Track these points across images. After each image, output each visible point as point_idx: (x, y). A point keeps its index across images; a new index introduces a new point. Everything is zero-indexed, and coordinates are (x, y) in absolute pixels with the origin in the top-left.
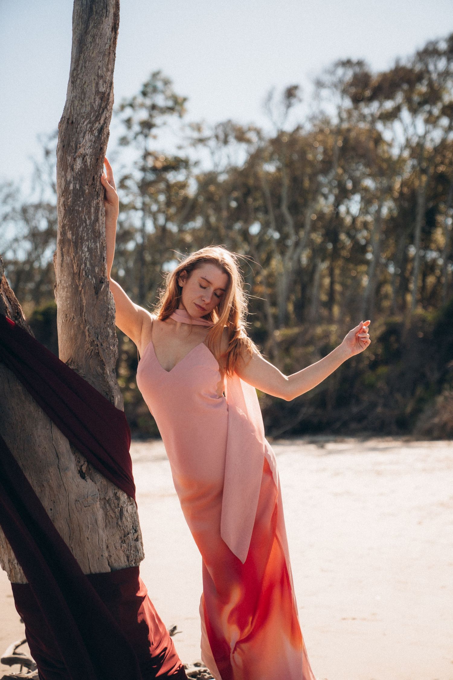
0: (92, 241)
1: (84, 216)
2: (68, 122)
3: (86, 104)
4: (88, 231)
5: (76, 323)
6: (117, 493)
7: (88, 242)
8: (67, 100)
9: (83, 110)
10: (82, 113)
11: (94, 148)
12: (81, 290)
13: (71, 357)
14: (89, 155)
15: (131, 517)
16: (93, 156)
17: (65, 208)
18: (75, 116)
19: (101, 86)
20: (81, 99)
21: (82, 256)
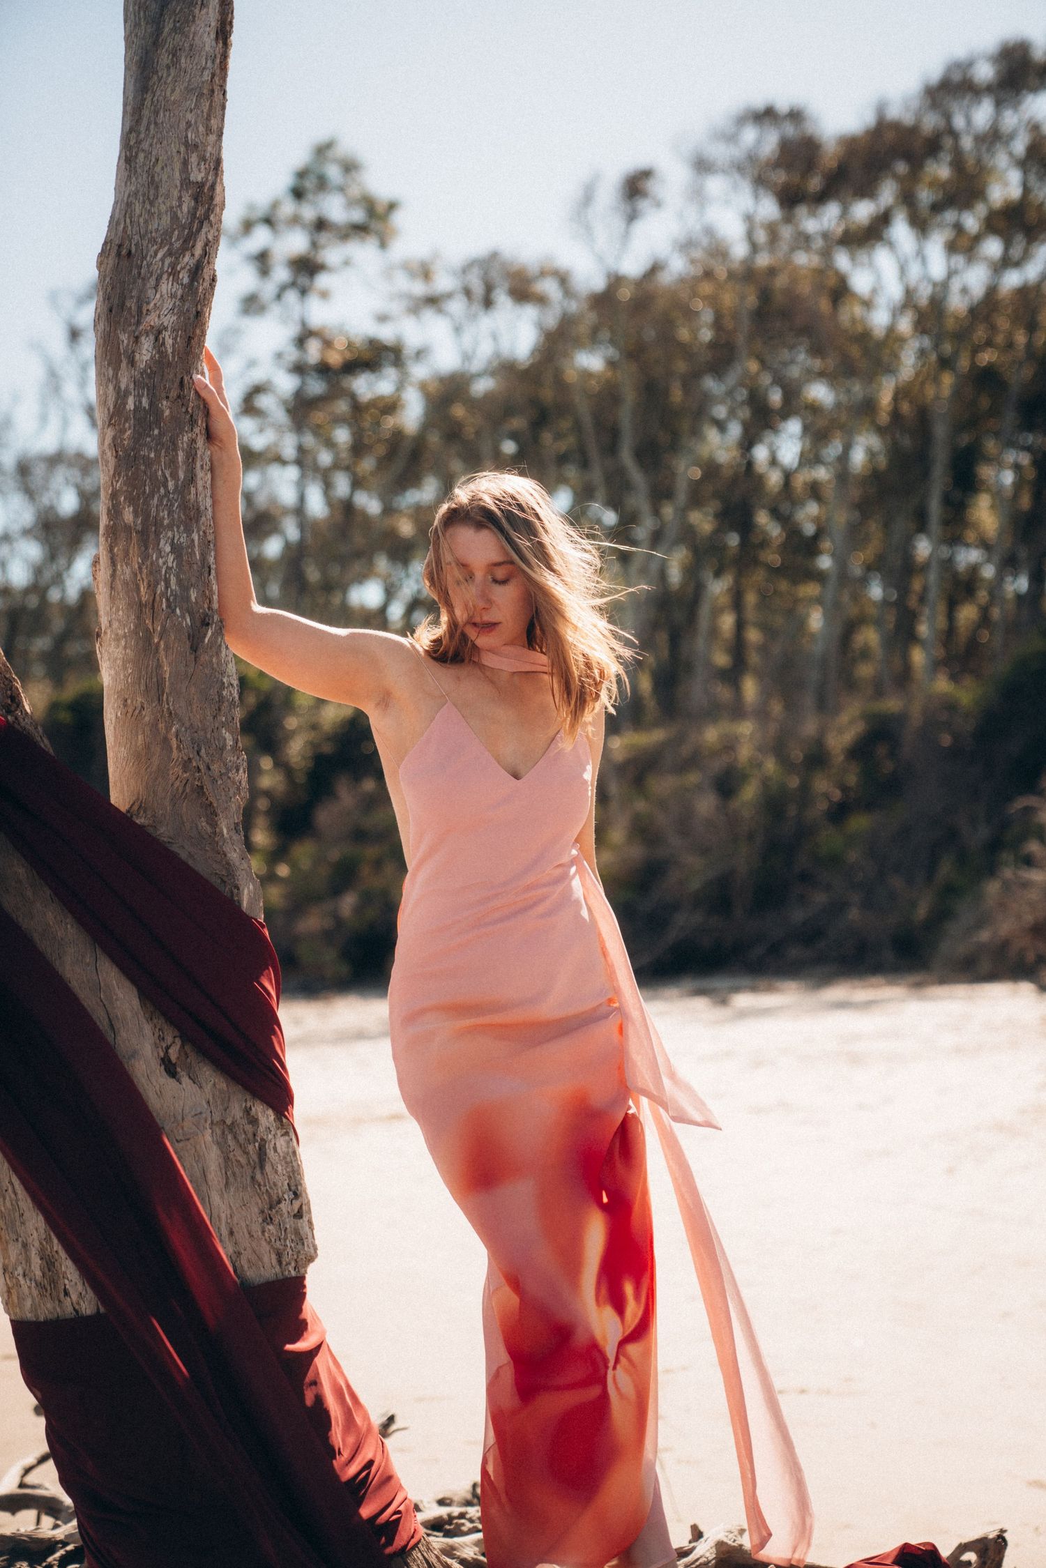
0: (182, 528)
1: (162, 470)
2: (119, 254)
3: (159, 211)
4: (170, 506)
5: (147, 719)
6: (250, 1107)
7: (173, 531)
8: (115, 202)
9: (153, 225)
10: (151, 232)
11: (181, 313)
12: (159, 642)
13: (138, 799)
14: (169, 329)
15: (286, 1163)
16: (180, 332)
17: (117, 452)
18: (136, 237)
19: (194, 170)
20: (149, 199)
21: (158, 563)
